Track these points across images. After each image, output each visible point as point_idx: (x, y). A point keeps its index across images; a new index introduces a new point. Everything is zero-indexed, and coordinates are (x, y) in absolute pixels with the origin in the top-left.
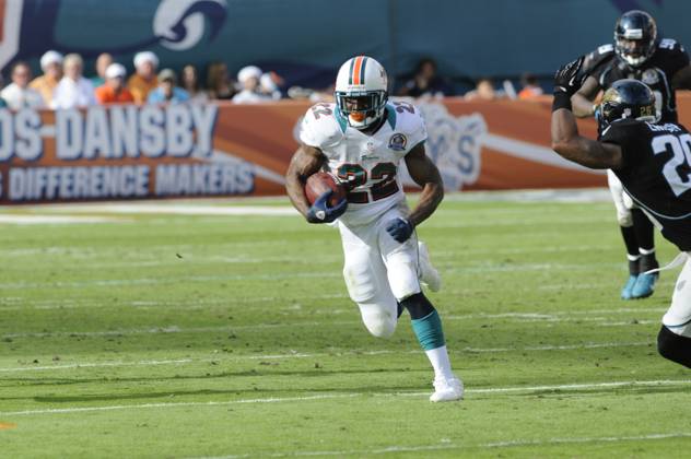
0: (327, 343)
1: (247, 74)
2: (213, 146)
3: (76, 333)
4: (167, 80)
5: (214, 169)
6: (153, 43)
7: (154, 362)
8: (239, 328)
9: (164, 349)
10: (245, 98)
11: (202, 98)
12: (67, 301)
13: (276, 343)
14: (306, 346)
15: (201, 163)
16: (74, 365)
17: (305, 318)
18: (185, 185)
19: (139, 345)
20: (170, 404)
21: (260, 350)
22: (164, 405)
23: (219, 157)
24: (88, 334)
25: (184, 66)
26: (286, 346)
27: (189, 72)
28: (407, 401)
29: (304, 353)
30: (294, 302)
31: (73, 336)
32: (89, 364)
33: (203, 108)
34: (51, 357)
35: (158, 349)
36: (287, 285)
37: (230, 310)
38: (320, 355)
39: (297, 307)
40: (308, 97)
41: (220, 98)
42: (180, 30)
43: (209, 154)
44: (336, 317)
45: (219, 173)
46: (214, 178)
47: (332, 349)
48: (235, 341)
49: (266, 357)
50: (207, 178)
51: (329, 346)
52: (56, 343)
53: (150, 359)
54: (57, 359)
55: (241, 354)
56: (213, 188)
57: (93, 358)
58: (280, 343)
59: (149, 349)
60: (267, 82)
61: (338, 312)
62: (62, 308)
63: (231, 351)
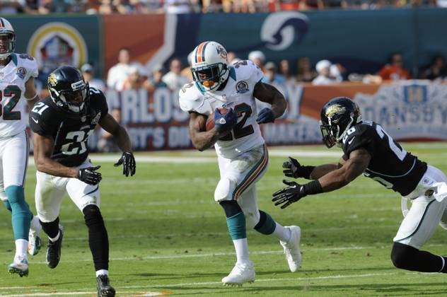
0: (376, 240)
1: (322, 65)
2: (300, 112)
3: (212, 233)
4: (271, 70)
5: (301, 128)
6: (261, 46)
7: (263, 252)
8: (317, 230)
9: (270, 244)
10: (320, 81)
11: (293, 81)
12: (207, 213)
13: (342, 240)
14: (361, 241)
15: (293, 123)
16: (211, 254)
17: (360, 224)
18: (282, 137)
19: (253, 241)
20: (273, 280)
21: (331, 244)
22: (269, 280)
23: (305, 119)
24: (220, 234)
25: (281, 60)
26: (348, 242)
27: (285, 65)
28: (427, 278)
29: (360, 246)
30: (354, 213)
31: (210, 235)
32: (220, 254)
33: (294, 88)
34: (196, 249)
35: (265, 244)
36: (349, 202)
37: (312, 218)
38: (370, 248)
39: (355, 216)
40: (361, 80)
41: (305, 81)
42: (278, 37)
43: (298, 117)
44: (380, 223)
45: (305, 130)
46: (301, 133)
47: (378, 244)
48: (315, 239)
49: (335, 249)
50: (297, 133)
51: (376, 241)
52: (199, 240)
53: (260, 250)
54: (201, 250)
55: (319, 247)
56: (300, 140)
57: (222, 249)
58: (345, 239)
59: (259, 244)
60: (335, 70)
61: (382, 219)
62: (203, 217)
63: (312, 245)
